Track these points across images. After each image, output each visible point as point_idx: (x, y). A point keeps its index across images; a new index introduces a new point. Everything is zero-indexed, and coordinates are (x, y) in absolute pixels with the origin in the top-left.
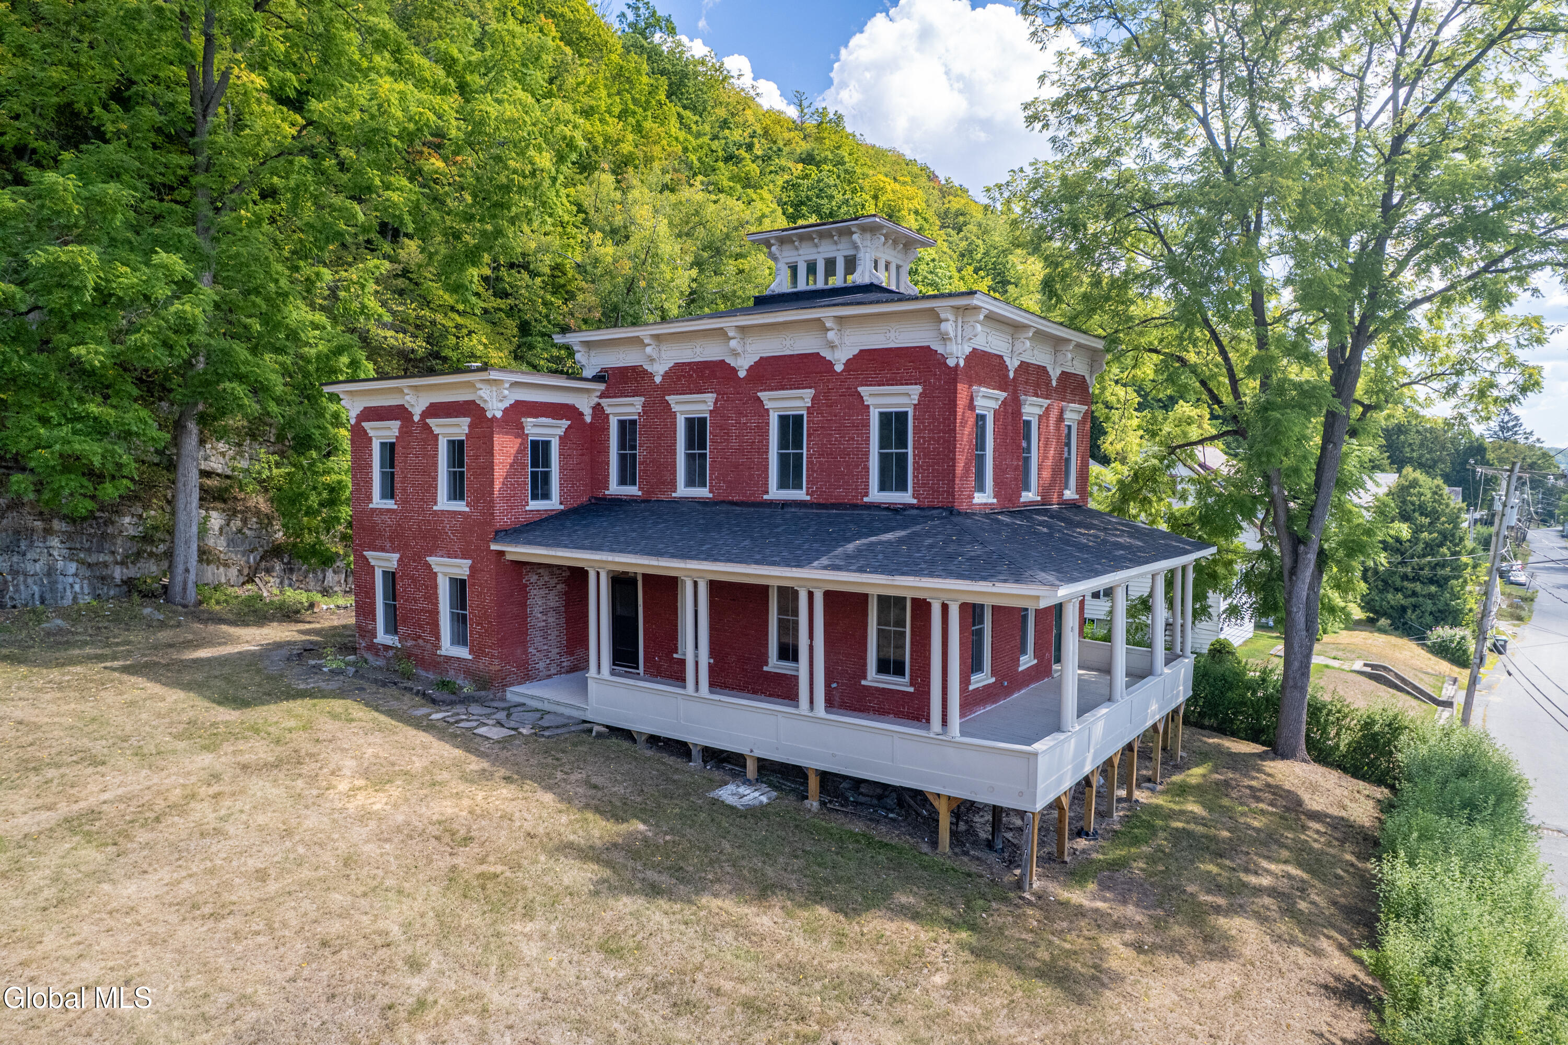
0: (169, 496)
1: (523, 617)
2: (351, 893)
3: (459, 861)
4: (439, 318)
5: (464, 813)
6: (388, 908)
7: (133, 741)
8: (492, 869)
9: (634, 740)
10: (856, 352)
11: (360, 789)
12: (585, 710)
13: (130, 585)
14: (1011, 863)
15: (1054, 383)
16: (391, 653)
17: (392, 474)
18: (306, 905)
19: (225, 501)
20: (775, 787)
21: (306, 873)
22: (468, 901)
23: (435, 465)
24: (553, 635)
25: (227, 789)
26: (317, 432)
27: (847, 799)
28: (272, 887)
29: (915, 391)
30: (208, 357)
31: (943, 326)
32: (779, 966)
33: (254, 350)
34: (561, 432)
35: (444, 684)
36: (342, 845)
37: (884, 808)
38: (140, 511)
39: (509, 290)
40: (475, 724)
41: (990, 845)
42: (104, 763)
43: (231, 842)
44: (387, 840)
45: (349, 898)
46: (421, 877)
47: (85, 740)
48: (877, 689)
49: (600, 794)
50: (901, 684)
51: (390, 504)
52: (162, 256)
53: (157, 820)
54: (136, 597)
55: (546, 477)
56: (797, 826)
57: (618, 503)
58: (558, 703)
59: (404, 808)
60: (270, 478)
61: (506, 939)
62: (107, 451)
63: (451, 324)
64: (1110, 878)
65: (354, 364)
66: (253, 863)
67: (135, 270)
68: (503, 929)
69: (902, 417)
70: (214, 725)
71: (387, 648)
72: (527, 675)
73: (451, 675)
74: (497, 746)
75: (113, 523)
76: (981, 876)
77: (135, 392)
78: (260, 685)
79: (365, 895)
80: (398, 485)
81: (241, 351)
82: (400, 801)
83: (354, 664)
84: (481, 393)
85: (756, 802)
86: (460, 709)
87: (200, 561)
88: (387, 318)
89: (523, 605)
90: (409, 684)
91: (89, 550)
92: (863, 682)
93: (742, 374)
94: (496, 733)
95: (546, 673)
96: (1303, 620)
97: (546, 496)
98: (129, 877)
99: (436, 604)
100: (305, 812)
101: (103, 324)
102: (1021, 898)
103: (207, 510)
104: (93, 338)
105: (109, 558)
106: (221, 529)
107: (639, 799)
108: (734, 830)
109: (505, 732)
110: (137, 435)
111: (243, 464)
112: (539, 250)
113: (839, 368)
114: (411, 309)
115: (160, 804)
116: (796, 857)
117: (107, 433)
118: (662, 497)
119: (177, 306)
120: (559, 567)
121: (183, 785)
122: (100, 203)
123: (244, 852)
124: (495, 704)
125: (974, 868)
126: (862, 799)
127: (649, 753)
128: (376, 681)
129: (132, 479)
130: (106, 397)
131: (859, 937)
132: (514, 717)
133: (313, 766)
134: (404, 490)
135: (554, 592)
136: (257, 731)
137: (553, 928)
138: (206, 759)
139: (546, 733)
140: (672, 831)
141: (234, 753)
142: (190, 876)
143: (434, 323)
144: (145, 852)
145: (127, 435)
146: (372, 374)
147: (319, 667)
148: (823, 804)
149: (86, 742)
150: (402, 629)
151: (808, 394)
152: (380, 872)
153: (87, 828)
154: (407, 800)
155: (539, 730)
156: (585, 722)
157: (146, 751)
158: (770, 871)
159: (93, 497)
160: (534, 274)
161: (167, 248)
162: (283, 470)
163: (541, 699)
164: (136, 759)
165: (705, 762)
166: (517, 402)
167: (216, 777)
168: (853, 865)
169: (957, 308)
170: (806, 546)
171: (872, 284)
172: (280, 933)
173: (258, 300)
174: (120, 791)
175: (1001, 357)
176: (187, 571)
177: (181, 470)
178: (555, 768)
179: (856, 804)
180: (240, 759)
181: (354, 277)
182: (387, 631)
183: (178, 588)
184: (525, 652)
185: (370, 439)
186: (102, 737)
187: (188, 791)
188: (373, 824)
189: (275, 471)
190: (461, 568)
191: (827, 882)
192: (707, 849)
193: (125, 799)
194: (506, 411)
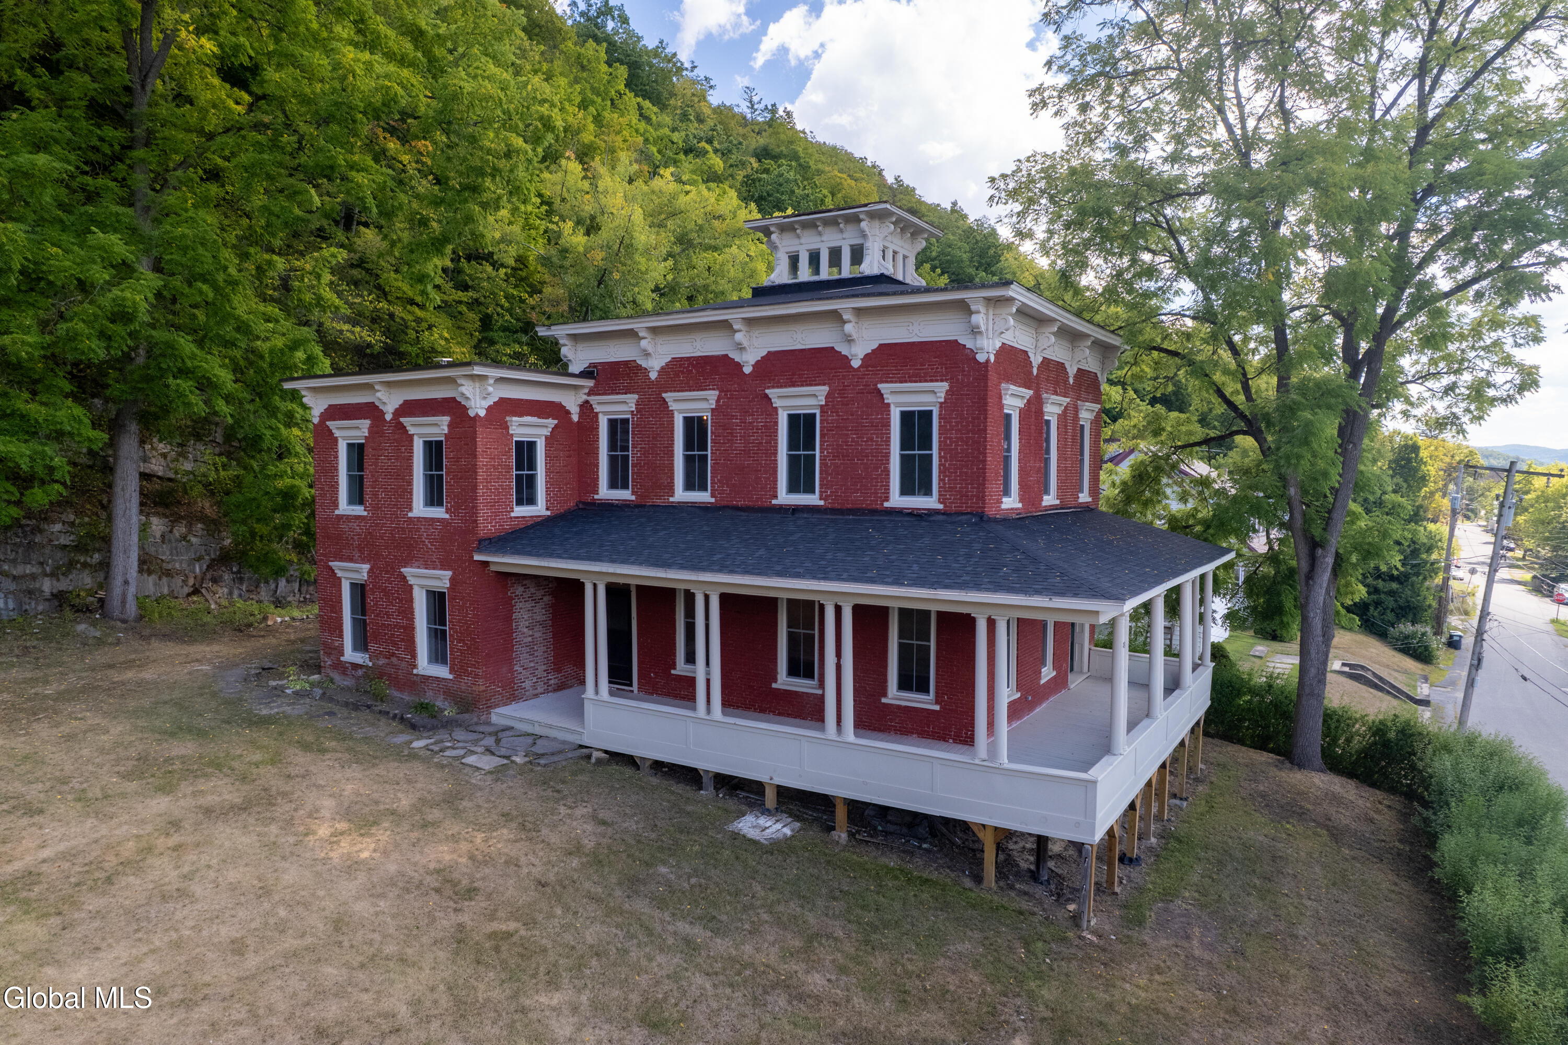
0: (105, 502)
1: (508, 634)
2: (346, 964)
3: (465, 918)
4: (398, 310)
5: (464, 860)
6: (392, 982)
7: (75, 783)
8: (504, 927)
9: (638, 767)
10: (875, 346)
11: (342, 834)
12: (581, 734)
13: (60, 599)
14: (1060, 898)
15: (1071, 381)
16: (360, 672)
17: (361, 477)
18: (294, 982)
19: (166, 506)
20: (797, 818)
21: (290, 942)
22: (481, 969)
23: (410, 468)
24: (540, 650)
25: (190, 839)
26: (268, 433)
27: (875, 829)
28: (252, 962)
29: (942, 388)
30: (149, 352)
31: (975, 318)
32: (844, 1034)
33: (200, 343)
34: (547, 432)
35: (423, 707)
36: (329, 904)
37: (916, 837)
38: (72, 517)
39: (470, 283)
40: (462, 752)
41: (1034, 876)
42: (41, 812)
43: (199, 906)
44: (382, 896)
45: (344, 971)
46: (424, 940)
47: (17, 784)
48: (899, 707)
49: (610, 831)
50: (925, 701)
51: (359, 510)
52: (99, 236)
53: (109, 880)
54: (68, 613)
55: (531, 480)
56: (828, 862)
57: (609, 507)
58: (550, 727)
59: (395, 856)
60: (218, 481)
61: (533, 1016)
62: (36, 453)
63: (410, 318)
64: (1166, 910)
65: (310, 359)
66: (226, 932)
67: (66, 251)
68: (528, 1002)
69: (926, 416)
70: (169, 760)
71: (356, 666)
72: (513, 695)
73: (429, 697)
74: (489, 778)
75: (41, 531)
76: (1034, 914)
77: (67, 387)
78: (217, 711)
79: (362, 966)
80: (367, 490)
81: (186, 344)
82: (390, 847)
83: (319, 684)
84: (463, 389)
85: (780, 835)
86: (442, 734)
87: (141, 571)
88: (345, 310)
89: (508, 619)
90: (384, 707)
91: (14, 562)
92: (884, 700)
93: (747, 370)
94: (488, 762)
95: (532, 692)
96: (1320, 626)
97: (531, 501)
98: (77, 955)
99: (412, 619)
100: (284, 864)
101: (31, 313)
102: (1080, 937)
103: (147, 515)
104: (18, 327)
105: (36, 570)
106: (163, 536)
107: (653, 836)
108: (762, 868)
109: (495, 761)
110: (71, 434)
111: (188, 466)
112: (502, 240)
113: (856, 363)
114: (368, 301)
115: (111, 861)
116: (835, 899)
117: (36, 433)
118: (658, 502)
119: (116, 292)
120: (546, 578)
121: (138, 836)
122: (27, 175)
123: (216, 918)
124: (481, 729)
125: (1025, 905)
126: (891, 828)
127: (655, 781)
128: (346, 704)
129: (64, 484)
130: (34, 393)
131: (922, 994)
132: (504, 741)
133: (287, 807)
134: (375, 495)
135: (541, 604)
136: (219, 767)
137: (584, 998)
138: (160, 804)
139: (542, 762)
140: (696, 872)
141: (194, 794)
142: (153, 951)
143: (392, 316)
144: (97, 924)
145: (59, 435)
146: (329, 371)
147: (282, 689)
148: (851, 835)
149: (18, 787)
150: (372, 646)
151: (822, 391)
152: (377, 937)
153: (24, 894)
154: (397, 846)
155: (534, 758)
156: (581, 747)
157: (90, 795)
158: (811, 919)
159: (18, 503)
160: (496, 265)
161: (103, 228)
162: (232, 473)
163: (532, 722)
164: (79, 805)
165: (716, 789)
166: (501, 399)
167: (176, 825)
168: (897, 905)
169: (988, 300)
170: (829, 556)
171: (882, 275)
172: (266, 1022)
173: (205, 287)
174: (62, 847)
175: (1026, 352)
176: (126, 582)
177: (119, 472)
178: (557, 801)
179: (886, 833)
180: (201, 801)
181: (308, 267)
182: (355, 648)
183: (116, 602)
184: (511, 671)
185: (336, 440)
186: (37, 780)
187: (143, 844)
188: (362, 877)
189: (222, 473)
190: (442, 579)
191: (875, 929)
192: (737, 894)
193: (68, 856)
194: (489, 409)
